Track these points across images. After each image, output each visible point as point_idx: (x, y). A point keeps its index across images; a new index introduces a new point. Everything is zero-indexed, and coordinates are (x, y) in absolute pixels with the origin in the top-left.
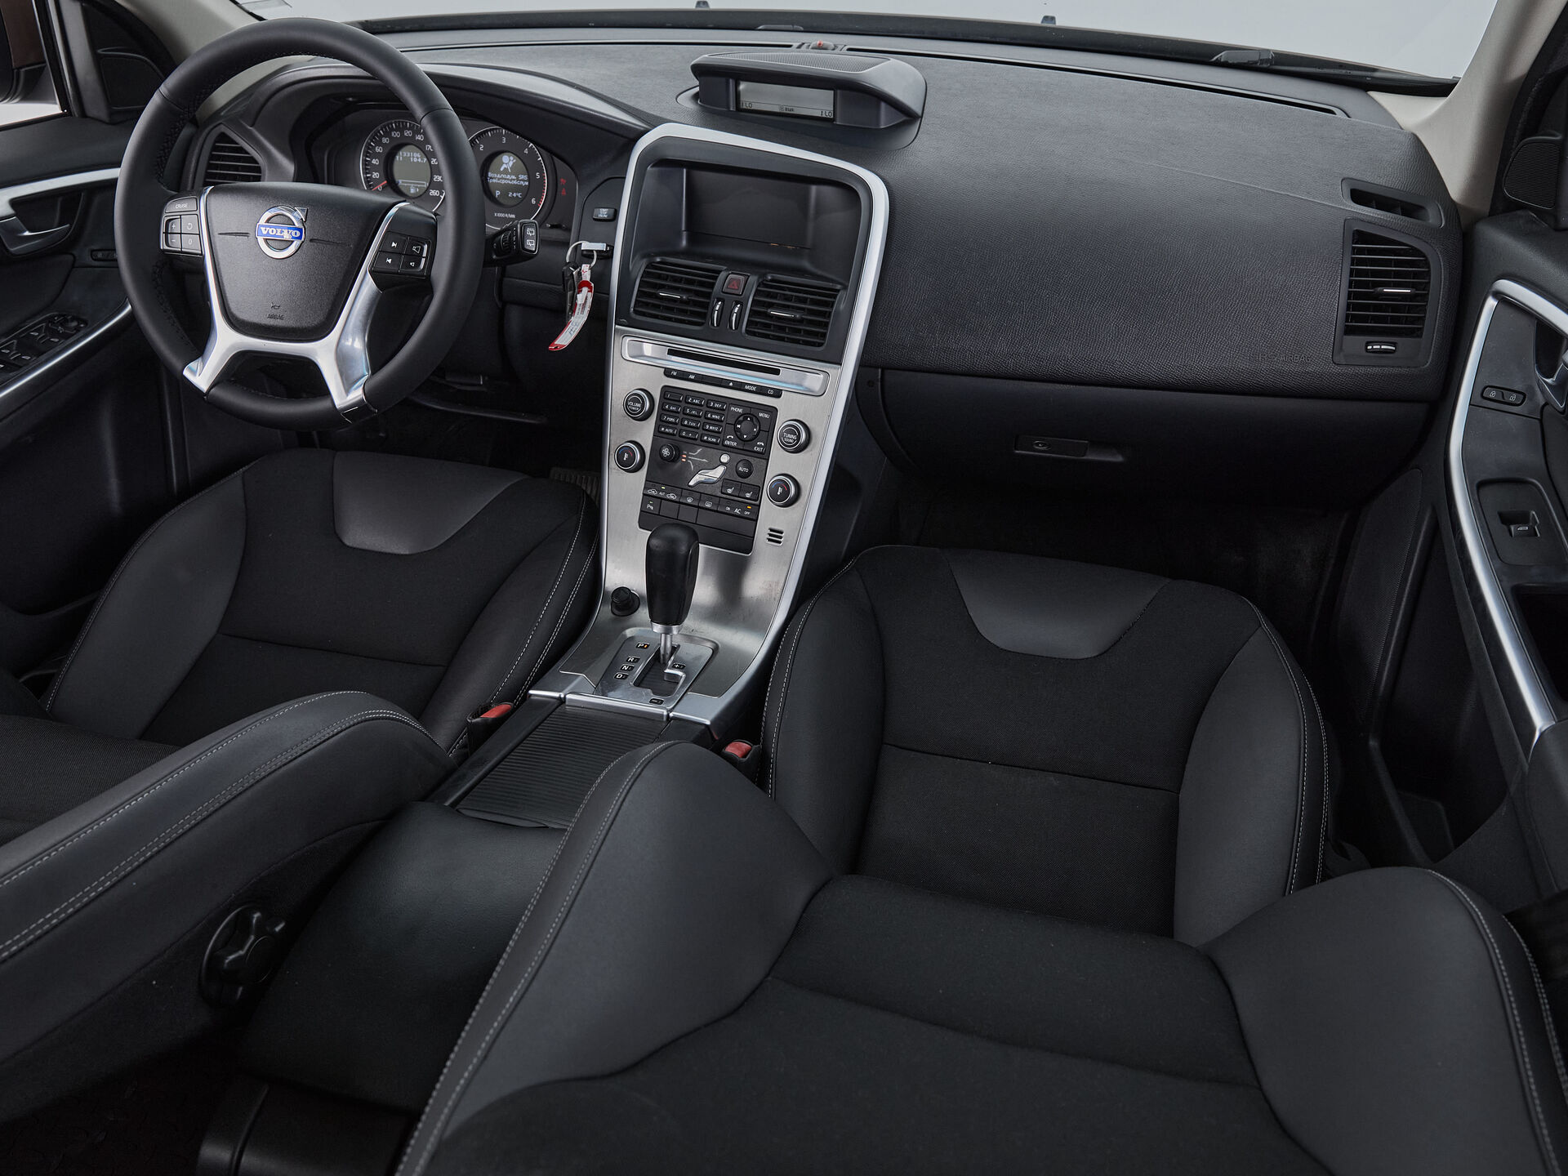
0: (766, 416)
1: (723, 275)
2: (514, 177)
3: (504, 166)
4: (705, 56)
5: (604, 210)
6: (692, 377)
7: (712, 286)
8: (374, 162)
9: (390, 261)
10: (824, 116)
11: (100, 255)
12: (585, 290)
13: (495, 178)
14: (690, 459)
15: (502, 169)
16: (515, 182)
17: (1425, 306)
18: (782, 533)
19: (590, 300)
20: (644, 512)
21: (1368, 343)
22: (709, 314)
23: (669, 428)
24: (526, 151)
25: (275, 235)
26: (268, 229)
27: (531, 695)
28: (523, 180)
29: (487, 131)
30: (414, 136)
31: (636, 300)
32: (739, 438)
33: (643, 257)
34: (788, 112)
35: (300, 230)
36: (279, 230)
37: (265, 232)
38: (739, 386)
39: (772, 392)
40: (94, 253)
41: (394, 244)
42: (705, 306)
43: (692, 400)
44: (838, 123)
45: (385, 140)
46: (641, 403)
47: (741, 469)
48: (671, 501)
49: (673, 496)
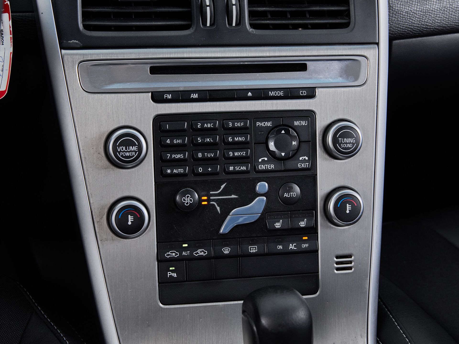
0: (303, 123)
6: (195, 96)
14: (213, 200)
18: (350, 256)
20: (164, 283)
22: (196, 11)
23: (177, 167)
31: (83, 13)
32: (273, 157)
38: (261, 94)
39: (305, 93)
43: (202, 125)
46: (133, 144)
47: (286, 195)
48: (201, 258)
49: (201, 252)
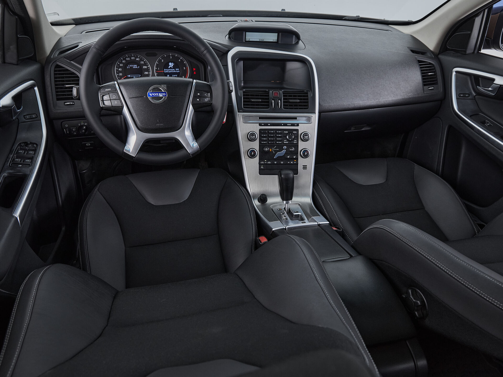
0: (296, 132)
1: (271, 92)
2: (174, 70)
3: (170, 66)
4: (235, 25)
6: (269, 125)
7: (268, 96)
8: (120, 70)
9: (198, 100)
10: (274, 41)
11: (28, 117)
13: (167, 71)
14: (273, 150)
15: (169, 67)
16: (174, 71)
17: (436, 77)
18: (306, 166)
20: (260, 169)
21: (429, 88)
22: (270, 104)
23: (264, 142)
24: (180, 60)
25: (156, 96)
26: (152, 94)
27: (274, 231)
28: (178, 71)
29: (165, 55)
30: (135, 59)
31: (243, 104)
32: (288, 140)
33: (241, 90)
34: (262, 41)
35: (165, 93)
36: (157, 94)
37: (151, 95)
38: (285, 125)
39: (296, 125)
40: (25, 116)
41: (198, 94)
42: (268, 102)
43: (271, 132)
44: (280, 43)
45: (123, 61)
46: (254, 135)
47: (291, 150)
48: (269, 164)
49: (269, 163)
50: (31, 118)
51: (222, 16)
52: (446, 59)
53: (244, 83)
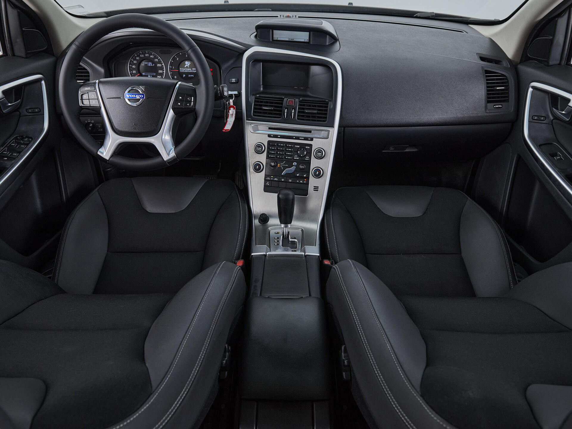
0: (308, 147)
1: (285, 99)
2: (190, 69)
3: (186, 65)
4: (261, 22)
5: (233, 79)
6: (279, 136)
7: (282, 104)
8: (133, 67)
9: (179, 104)
10: (305, 41)
11: (30, 111)
12: (232, 109)
13: (183, 70)
14: (281, 166)
15: (185, 67)
16: (191, 71)
17: (509, 92)
18: (318, 187)
19: (235, 112)
20: (265, 186)
21: (494, 105)
22: (283, 114)
23: (272, 155)
25: (133, 97)
26: (129, 95)
27: (253, 255)
28: (194, 70)
29: (180, 53)
30: (149, 56)
31: (253, 111)
32: (299, 156)
33: (253, 95)
34: (292, 40)
35: (143, 95)
36: (134, 95)
38: (297, 138)
39: (310, 139)
40: (28, 110)
41: (180, 98)
42: (281, 111)
43: (280, 145)
44: (311, 43)
45: (137, 58)
46: (261, 147)
47: (301, 167)
48: (276, 181)
49: (276, 179)
50: (34, 112)
51: (271, 10)
52: (526, 70)
53: (263, 88)
